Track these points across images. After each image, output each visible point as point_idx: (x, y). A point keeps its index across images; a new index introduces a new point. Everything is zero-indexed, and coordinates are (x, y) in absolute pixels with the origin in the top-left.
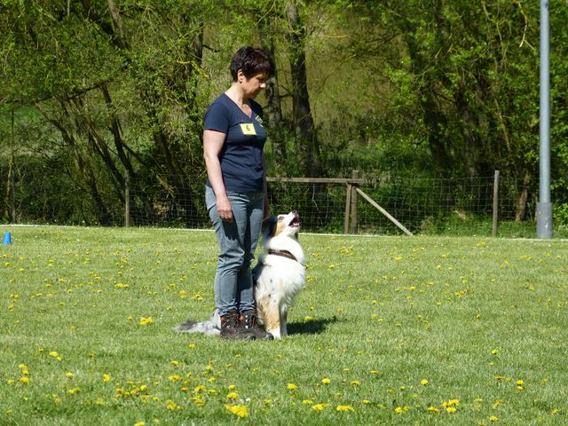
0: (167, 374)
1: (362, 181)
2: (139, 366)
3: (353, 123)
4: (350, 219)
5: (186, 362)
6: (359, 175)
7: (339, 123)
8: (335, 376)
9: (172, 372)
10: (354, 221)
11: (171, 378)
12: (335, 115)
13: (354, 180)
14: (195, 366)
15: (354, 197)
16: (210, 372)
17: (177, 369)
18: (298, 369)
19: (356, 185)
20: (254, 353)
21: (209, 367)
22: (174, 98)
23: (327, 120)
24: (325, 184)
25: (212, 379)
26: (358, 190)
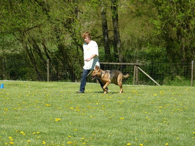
0: (67, 141)
1: (140, 64)
2: (55, 138)
3: (136, 41)
4: (135, 79)
5: (74, 136)
6: (139, 62)
7: (131, 41)
8: (132, 142)
9: (68, 140)
10: (137, 80)
11: (68, 143)
12: (129, 38)
13: (137, 64)
14: (77, 138)
15: (137, 70)
16: (83, 140)
17: (70, 139)
18: (118, 139)
19: (138, 66)
20: (100, 133)
21: (83, 138)
22: (66, 31)
23: (126, 40)
24: (125, 65)
25: (84, 143)
26: (139, 68)
